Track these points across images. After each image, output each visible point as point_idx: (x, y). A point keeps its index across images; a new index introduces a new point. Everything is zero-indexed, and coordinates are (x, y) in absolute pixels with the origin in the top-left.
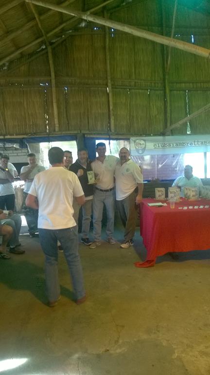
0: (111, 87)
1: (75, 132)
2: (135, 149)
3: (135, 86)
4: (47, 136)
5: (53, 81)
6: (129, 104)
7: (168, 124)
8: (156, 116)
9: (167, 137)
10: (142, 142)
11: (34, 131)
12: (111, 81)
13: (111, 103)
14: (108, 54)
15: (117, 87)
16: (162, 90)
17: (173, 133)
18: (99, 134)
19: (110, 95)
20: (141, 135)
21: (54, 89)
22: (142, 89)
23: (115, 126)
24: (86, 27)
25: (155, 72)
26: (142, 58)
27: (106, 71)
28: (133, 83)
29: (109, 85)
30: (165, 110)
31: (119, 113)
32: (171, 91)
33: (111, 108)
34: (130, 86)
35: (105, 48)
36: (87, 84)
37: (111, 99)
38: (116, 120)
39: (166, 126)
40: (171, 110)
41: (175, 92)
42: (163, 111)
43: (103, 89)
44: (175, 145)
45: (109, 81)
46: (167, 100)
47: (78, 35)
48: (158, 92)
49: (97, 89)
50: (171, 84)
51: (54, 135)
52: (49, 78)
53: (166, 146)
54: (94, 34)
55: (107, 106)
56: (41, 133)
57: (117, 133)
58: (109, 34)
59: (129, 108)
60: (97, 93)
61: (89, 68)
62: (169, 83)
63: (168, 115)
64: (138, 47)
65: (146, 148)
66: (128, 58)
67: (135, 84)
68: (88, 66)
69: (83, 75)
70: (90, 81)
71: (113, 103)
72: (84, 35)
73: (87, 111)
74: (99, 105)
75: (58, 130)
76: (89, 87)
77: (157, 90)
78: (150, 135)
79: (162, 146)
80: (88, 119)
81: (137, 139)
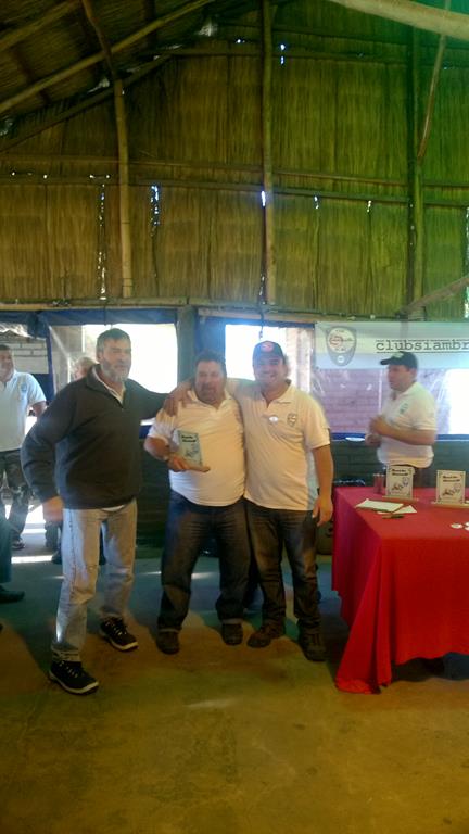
0: (270, 191)
1: (175, 301)
2: (326, 351)
3: (334, 190)
4: (102, 307)
5: (124, 170)
6: (315, 237)
7: (417, 292)
8: (385, 268)
9: (412, 325)
10: (347, 335)
11: (69, 296)
12: (273, 173)
13: (270, 232)
14: (267, 104)
15: (287, 191)
16: (404, 203)
17: (427, 315)
18: (234, 309)
19: (269, 210)
20: (343, 316)
21: (124, 189)
22: (353, 200)
23: (279, 289)
24: (215, 37)
25: (388, 157)
26: (355, 120)
27: (261, 150)
28: (331, 182)
29: (268, 183)
30: (409, 255)
31: (288, 257)
32: (426, 206)
33: (269, 243)
34: (322, 190)
35: (260, 90)
36: (210, 181)
37: (269, 220)
38: (280, 274)
39: (409, 297)
40: (424, 255)
41: (438, 210)
42: (405, 256)
43: (252, 194)
44: (431, 346)
45: (268, 174)
46: (415, 230)
47: (194, 56)
48: (394, 209)
49: (235, 193)
50: (427, 189)
51: (119, 308)
52: (114, 162)
53: (409, 346)
54: (235, 56)
55: (260, 238)
56: (85, 299)
57: (280, 308)
58: (274, 56)
59: (315, 244)
60: (235, 203)
61: (217, 140)
62: (424, 186)
63: (416, 268)
64: (347, 92)
65: (357, 352)
66: (318, 118)
67: (334, 184)
68: (214, 136)
69: (201, 156)
70: (218, 174)
71: (276, 231)
72: (209, 56)
73: (207, 248)
74: (238, 235)
75: (130, 295)
76: (214, 189)
77: (391, 203)
78: (369, 318)
79: (399, 347)
80: (209, 270)
81: (334, 327)
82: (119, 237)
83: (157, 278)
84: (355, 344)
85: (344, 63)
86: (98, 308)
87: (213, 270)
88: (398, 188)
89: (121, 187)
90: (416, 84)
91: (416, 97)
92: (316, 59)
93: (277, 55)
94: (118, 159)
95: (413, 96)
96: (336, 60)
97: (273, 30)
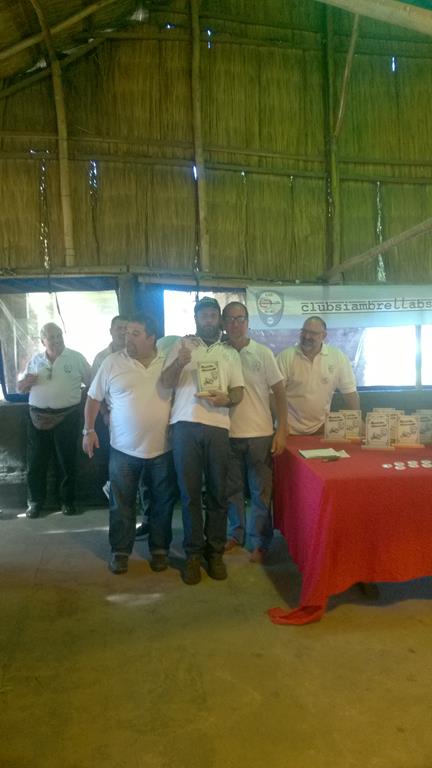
0: (202, 166)
1: (115, 270)
2: (257, 313)
3: (259, 166)
4: (46, 276)
5: (64, 146)
6: (244, 209)
7: (336, 259)
8: (307, 238)
9: (332, 289)
10: (275, 298)
11: (13, 265)
12: (204, 150)
13: (202, 204)
14: (196, 85)
15: (217, 166)
16: (323, 178)
17: (346, 279)
18: (171, 276)
19: (201, 184)
20: (272, 281)
21: (64, 164)
22: (276, 175)
23: (212, 257)
24: (147, 22)
25: (306, 135)
26: (276, 102)
27: (192, 128)
28: (256, 159)
29: (199, 159)
30: (327, 225)
31: (220, 228)
32: (342, 180)
33: (202, 215)
34: (249, 165)
35: (190, 73)
36: (145, 156)
37: (201, 194)
38: (212, 244)
39: (329, 263)
40: (341, 225)
41: (352, 184)
42: (324, 226)
43: (184, 169)
44: (350, 307)
45: (199, 151)
46: (333, 203)
47: (127, 39)
48: (313, 183)
49: (169, 168)
50: (342, 165)
51: (62, 276)
52: (53, 138)
53: (330, 308)
54: (166, 40)
55: (193, 209)
56: (30, 268)
57: (214, 275)
58: (201, 41)
59: (244, 216)
60: (169, 177)
61: (151, 119)
62: (339, 162)
63: (335, 236)
64: (269, 76)
65: (284, 313)
66: (243, 98)
67: (259, 161)
68: (148, 115)
69: (136, 133)
70: (152, 150)
71: (208, 203)
72: (141, 39)
73: (144, 220)
74: (173, 208)
75: (72, 264)
76: (149, 164)
77: (311, 178)
78: (294, 282)
79: (322, 308)
80: (146, 240)
81: (264, 292)
82: (61, 209)
83: (98, 248)
84: (283, 306)
85: (265, 48)
86: (42, 276)
87: (150, 239)
88: (316, 164)
89: (61, 161)
90: (331, 68)
91: (331, 82)
92: (241, 44)
93: (204, 41)
94: (57, 135)
95: (328, 80)
96: (258, 46)
97: (200, 17)
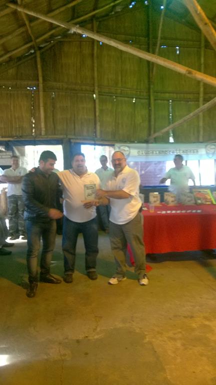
0: (97, 94)
1: (62, 137)
3: (121, 94)
4: (33, 139)
5: (41, 85)
7: (152, 132)
8: (140, 124)
9: (150, 145)
10: (127, 149)
11: (20, 135)
12: (98, 87)
13: (97, 110)
14: (95, 61)
15: (103, 94)
16: (147, 99)
17: (156, 140)
18: (84, 139)
19: (97, 101)
20: (125, 141)
21: (41, 93)
22: (128, 97)
23: (101, 132)
24: (75, 34)
25: (141, 81)
26: (128, 67)
27: (93, 78)
28: (120, 91)
29: (96, 91)
31: (104, 119)
32: (155, 100)
33: (97, 114)
34: (116, 94)
35: (93, 55)
36: (74, 90)
37: (97, 106)
38: (101, 126)
40: (154, 118)
41: (159, 101)
42: (148, 119)
43: (90, 95)
44: (157, 152)
45: (96, 88)
46: (151, 109)
47: (67, 42)
48: (143, 101)
49: (84, 95)
50: (155, 93)
51: (40, 139)
52: (37, 83)
53: (149, 153)
54: (83, 41)
55: (93, 112)
56: (27, 136)
57: (102, 139)
58: (97, 42)
59: (114, 114)
60: (84, 99)
61: (76, 74)
63: (152, 123)
65: (131, 155)
66: (115, 66)
67: (121, 92)
69: (70, 80)
70: (77, 87)
71: (100, 110)
72: (73, 41)
73: (73, 116)
74: (85, 111)
75: (44, 134)
76: (76, 93)
77: (142, 99)
78: (135, 142)
79: (146, 153)
80: (75, 125)
81: (122, 146)
82: (40, 112)
83: (55, 128)
84: (130, 152)
88: (145, 93)
93: (99, 42)
94: (38, 81)
